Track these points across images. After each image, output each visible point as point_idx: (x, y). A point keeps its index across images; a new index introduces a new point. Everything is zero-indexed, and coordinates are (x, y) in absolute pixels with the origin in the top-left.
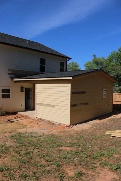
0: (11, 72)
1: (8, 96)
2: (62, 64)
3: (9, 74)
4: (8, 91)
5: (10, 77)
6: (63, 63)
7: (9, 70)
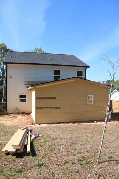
0: (27, 83)
1: (25, 101)
2: (80, 74)
3: (25, 84)
4: (25, 97)
5: (26, 87)
6: (81, 72)
7: (25, 82)
